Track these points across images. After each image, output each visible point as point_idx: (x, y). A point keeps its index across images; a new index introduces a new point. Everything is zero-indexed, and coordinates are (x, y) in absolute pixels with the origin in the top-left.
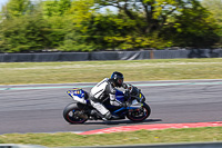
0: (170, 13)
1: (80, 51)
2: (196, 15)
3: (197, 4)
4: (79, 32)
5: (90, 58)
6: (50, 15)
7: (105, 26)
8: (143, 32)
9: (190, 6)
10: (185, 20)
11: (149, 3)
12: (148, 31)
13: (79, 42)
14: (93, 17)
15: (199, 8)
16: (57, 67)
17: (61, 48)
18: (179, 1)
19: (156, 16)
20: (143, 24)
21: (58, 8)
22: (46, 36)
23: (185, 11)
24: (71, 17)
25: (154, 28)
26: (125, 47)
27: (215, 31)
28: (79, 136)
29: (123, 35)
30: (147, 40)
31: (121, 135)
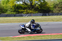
0: (37, 4)
1: (12, 14)
2: (44, 4)
3: (45, 1)
4: (11, 9)
5: (15, 16)
6: (3, 4)
7: (19, 7)
8: (29, 9)
9: (43, 2)
10: (41, 6)
11: (31, 1)
12: (31, 8)
13: (12, 12)
14: (15, 5)
15: (45, 2)
16: (5, 19)
17: (7, 13)
18: (40, 0)
19: (33, 4)
20: (29, 7)
21: (5, 2)
22: (2, 10)
23: (41, 3)
24: (9, 5)
25: (33, 8)
26: (24, 13)
27: (49, 9)
28: (12, 38)
29: (24, 10)
30: (30, 11)
31: (23, 37)
